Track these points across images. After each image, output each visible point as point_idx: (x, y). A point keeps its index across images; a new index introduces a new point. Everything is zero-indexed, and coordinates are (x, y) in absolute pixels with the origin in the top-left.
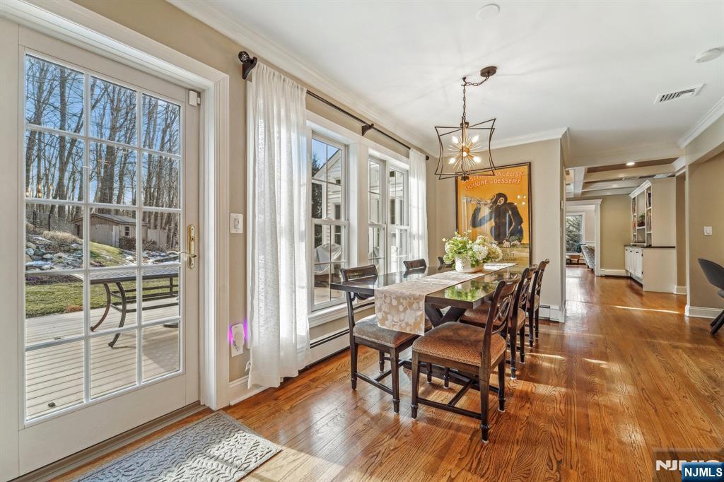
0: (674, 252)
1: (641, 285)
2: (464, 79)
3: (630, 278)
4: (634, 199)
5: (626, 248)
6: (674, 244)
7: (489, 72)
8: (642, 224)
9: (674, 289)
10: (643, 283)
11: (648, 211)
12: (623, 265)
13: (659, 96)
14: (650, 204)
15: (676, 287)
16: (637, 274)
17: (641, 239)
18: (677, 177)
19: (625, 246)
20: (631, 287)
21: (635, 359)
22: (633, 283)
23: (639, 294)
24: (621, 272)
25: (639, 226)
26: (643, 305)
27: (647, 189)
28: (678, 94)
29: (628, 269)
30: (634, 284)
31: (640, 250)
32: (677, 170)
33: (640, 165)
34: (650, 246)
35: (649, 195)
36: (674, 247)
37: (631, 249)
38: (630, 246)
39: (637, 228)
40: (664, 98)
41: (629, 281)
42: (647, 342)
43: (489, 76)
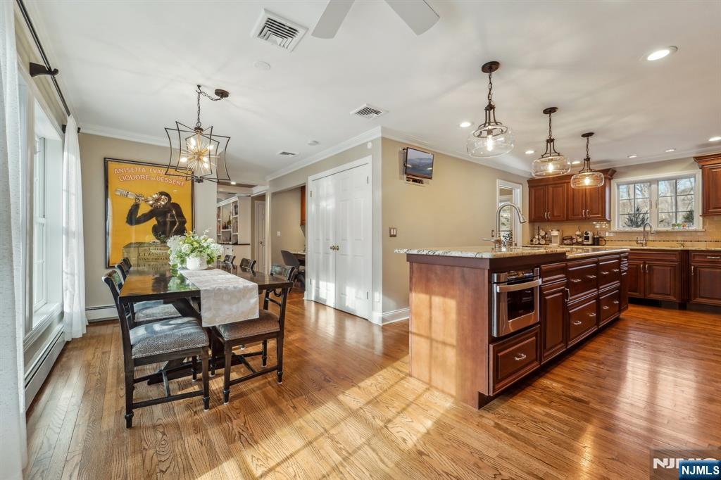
0: (249, 247)
2: (199, 86)
6: (250, 242)
7: (222, 94)
8: (225, 227)
11: (234, 218)
13: (282, 151)
14: (237, 213)
17: (225, 239)
18: (252, 198)
25: (223, 228)
27: (234, 202)
28: (288, 154)
31: (231, 247)
33: (238, 185)
34: (236, 244)
35: (236, 206)
36: (249, 244)
39: (222, 230)
40: (284, 153)
43: (222, 97)
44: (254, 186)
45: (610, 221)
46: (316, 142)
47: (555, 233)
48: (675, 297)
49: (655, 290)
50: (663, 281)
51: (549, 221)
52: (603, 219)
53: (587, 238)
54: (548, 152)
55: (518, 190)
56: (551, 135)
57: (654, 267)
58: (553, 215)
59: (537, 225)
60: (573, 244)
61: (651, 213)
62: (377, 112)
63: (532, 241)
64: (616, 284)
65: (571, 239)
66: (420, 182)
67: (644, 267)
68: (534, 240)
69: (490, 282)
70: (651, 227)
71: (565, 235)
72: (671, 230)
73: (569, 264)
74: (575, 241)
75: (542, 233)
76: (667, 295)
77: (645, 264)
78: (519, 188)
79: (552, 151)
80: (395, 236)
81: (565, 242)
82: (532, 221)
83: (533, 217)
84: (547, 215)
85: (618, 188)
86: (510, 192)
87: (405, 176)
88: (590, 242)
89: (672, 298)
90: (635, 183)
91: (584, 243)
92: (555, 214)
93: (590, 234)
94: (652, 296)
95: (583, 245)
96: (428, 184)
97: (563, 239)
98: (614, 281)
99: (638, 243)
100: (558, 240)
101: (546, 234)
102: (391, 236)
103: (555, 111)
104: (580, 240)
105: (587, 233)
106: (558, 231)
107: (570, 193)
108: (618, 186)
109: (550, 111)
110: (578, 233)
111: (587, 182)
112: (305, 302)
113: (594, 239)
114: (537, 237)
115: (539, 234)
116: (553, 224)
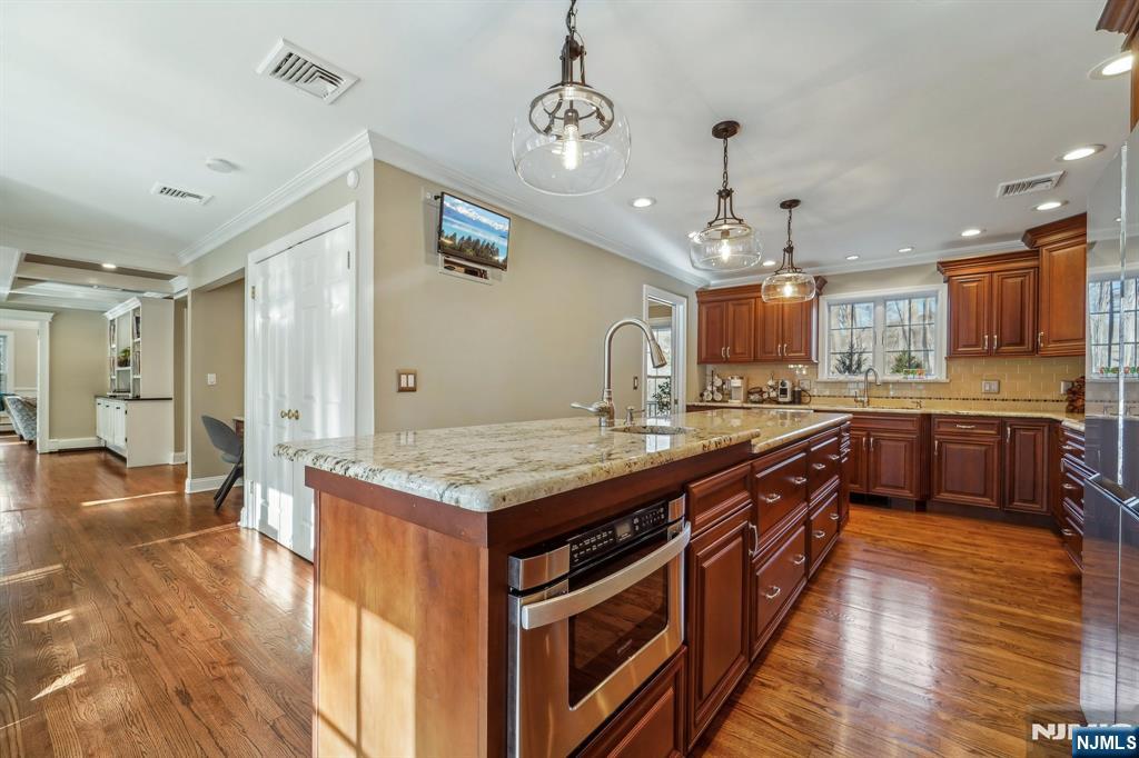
0: (171, 405)
1: (124, 460)
3: (105, 449)
4: (112, 321)
5: (99, 400)
6: (171, 395)
8: (124, 363)
9: (170, 458)
10: (126, 455)
11: (134, 344)
12: (92, 429)
14: (138, 333)
15: (172, 454)
16: (116, 440)
17: (122, 387)
18: (176, 301)
19: (96, 397)
20: (106, 465)
21: (121, 584)
22: (110, 457)
23: (119, 473)
24: (89, 442)
25: (120, 365)
26: (128, 491)
27: (134, 310)
28: (184, 195)
29: (102, 436)
30: (110, 459)
31: (122, 404)
32: (175, 291)
33: (121, 271)
34: (137, 398)
35: (138, 319)
36: (171, 399)
37: (108, 402)
38: (105, 397)
39: (117, 368)
41: (102, 455)
42: (139, 549)
44: (174, 276)
45: (817, 364)
46: (230, 166)
47: (736, 382)
48: (911, 492)
49: (884, 480)
50: (894, 465)
51: (727, 361)
52: (807, 360)
53: (784, 392)
54: (722, 216)
55: (681, 307)
56: (726, 182)
57: (883, 443)
58: (733, 351)
59: (710, 367)
60: (762, 402)
61: (874, 352)
62: (332, 79)
63: (702, 395)
64: (834, 482)
65: (761, 392)
66: (483, 274)
67: (868, 440)
68: (705, 394)
69: (501, 593)
70: (876, 375)
71: (750, 387)
72: (903, 380)
73: (757, 462)
74: (765, 396)
75: (718, 382)
76: (902, 488)
77: (868, 436)
78: (682, 303)
79: (729, 215)
80: (413, 390)
81: (752, 397)
82: (702, 362)
83: (704, 356)
84: (725, 351)
85: (829, 310)
86: (667, 311)
87: (441, 257)
88: (788, 398)
89: (907, 493)
90: (853, 303)
91: (780, 400)
92: (738, 350)
93: (788, 386)
94: (879, 491)
95: (779, 403)
96: (500, 280)
97: (749, 393)
98: (831, 477)
99: (857, 401)
100: (742, 394)
101: (724, 383)
102: (402, 390)
103: (734, 132)
104: (773, 394)
105: (783, 384)
106: (741, 378)
107: (760, 312)
108: (829, 306)
109: (726, 130)
110: (770, 383)
111: (788, 291)
112: (244, 532)
113: (793, 392)
114: (709, 388)
115: (712, 384)
116: (734, 366)
